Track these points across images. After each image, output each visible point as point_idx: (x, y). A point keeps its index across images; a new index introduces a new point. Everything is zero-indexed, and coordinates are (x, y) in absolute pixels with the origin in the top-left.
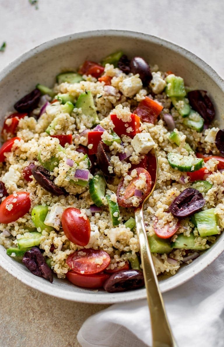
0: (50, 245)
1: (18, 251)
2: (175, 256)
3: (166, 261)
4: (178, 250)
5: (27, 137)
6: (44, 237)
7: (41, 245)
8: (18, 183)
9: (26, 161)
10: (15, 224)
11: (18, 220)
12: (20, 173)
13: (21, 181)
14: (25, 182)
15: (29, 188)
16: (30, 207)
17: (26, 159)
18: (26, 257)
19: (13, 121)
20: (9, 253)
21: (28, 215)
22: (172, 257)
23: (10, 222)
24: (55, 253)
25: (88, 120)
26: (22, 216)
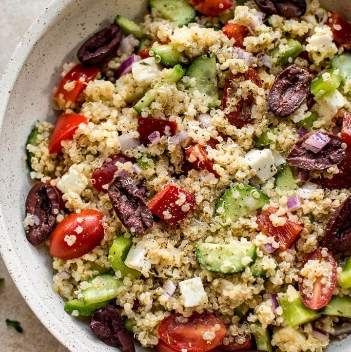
0: (132, 300)
1: (83, 307)
2: (323, 325)
3: (310, 336)
4: (329, 318)
5: (99, 115)
6: (125, 288)
7: (118, 300)
8: (84, 193)
9: (97, 159)
10: (79, 262)
11: (83, 256)
12: (88, 177)
13: (89, 191)
14: (96, 192)
15: (101, 203)
16: (103, 238)
17: (98, 155)
18: (96, 321)
19: (77, 85)
20: (69, 310)
21: (99, 249)
22: (319, 327)
23: (71, 259)
24: (140, 313)
25: (203, 101)
26: (89, 251)
